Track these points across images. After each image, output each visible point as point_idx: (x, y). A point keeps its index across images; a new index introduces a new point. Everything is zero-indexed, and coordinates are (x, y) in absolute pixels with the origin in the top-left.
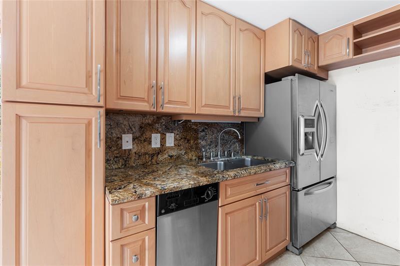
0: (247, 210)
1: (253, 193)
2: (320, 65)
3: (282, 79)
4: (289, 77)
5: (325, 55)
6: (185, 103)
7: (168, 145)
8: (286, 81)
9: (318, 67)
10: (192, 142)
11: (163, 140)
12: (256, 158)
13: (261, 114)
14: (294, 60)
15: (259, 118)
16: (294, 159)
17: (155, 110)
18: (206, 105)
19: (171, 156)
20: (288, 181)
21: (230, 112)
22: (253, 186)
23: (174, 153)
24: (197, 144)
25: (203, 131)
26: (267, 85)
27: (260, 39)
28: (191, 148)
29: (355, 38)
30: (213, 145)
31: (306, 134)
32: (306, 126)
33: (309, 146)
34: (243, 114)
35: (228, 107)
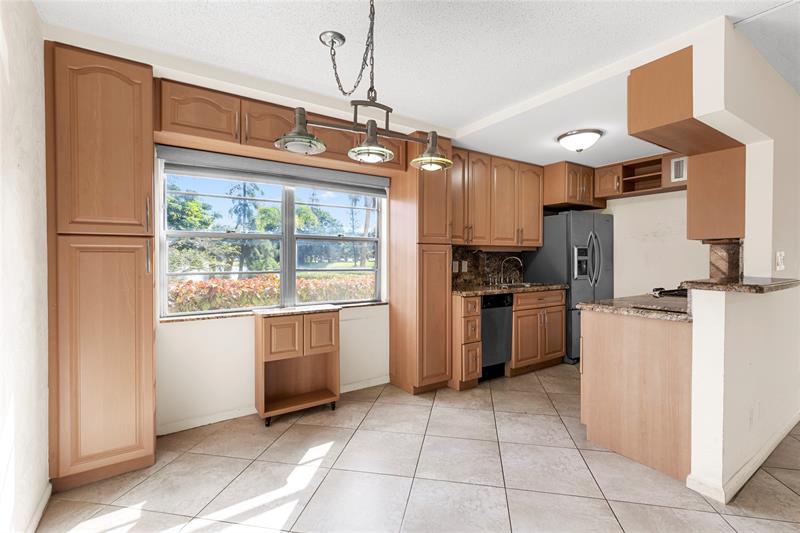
0: (531, 317)
1: (535, 306)
2: (596, 196)
3: (559, 213)
4: (565, 212)
5: (600, 188)
6: (483, 238)
7: (463, 270)
8: (562, 215)
9: (594, 198)
10: (480, 269)
11: (460, 266)
14: (569, 197)
15: (538, 248)
16: (569, 283)
18: (498, 239)
19: (465, 280)
20: (564, 301)
22: (536, 300)
23: (467, 278)
24: (483, 271)
26: (546, 218)
27: (538, 176)
29: (624, 177)
31: (579, 262)
32: (579, 255)
33: (582, 271)
34: (525, 244)
35: (513, 239)
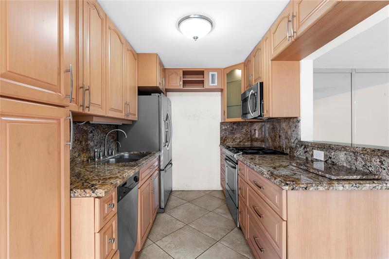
1: (149, 175)
3: (152, 94)
4: (157, 94)
5: (168, 82)
6: (100, 106)
8: (154, 96)
9: (165, 89)
10: (84, 143)
12: (132, 153)
13: (135, 118)
14: (159, 83)
15: (133, 121)
17: (82, 111)
18: (112, 109)
21: (121, 116)
24: (87, 145)
25: (91, 132)
27: (135, 60)
28: (83, 150)
29: (183, 77)
30: (98, 146)
34: (130, 118)
35: (122, 111)
